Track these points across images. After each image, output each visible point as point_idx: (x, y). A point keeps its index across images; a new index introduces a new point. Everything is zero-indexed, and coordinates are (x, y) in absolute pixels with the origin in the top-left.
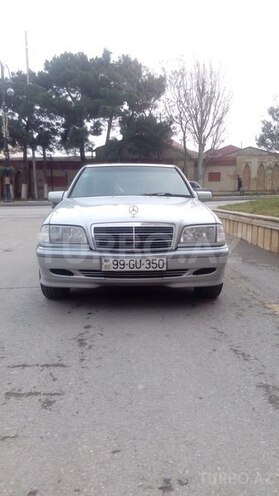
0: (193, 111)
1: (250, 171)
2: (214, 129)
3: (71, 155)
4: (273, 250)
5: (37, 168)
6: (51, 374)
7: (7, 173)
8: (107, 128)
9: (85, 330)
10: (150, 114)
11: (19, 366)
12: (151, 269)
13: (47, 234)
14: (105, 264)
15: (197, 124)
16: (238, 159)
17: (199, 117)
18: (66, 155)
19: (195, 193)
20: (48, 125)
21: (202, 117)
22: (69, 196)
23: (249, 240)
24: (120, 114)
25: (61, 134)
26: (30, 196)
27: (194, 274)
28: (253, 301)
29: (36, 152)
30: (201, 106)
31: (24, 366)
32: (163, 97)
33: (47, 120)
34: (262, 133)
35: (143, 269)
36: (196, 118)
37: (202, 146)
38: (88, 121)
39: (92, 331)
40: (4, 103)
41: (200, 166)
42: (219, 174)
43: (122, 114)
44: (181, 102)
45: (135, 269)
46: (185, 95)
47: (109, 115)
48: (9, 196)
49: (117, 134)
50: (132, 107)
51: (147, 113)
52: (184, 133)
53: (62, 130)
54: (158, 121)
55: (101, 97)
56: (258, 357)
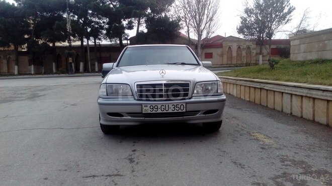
0: (194, 14)
1: (232, 51)
2: (208, 25)
3: (113, 42)
4: (251, 100)
5: (90, 52)
6: (113, 181)
7: (71, 55)
8: (137, 25)
9: (132, 153)
10: (165, 15)
11: (90, 176)
12: (176, 111)
13: (105, 90)
14: (145, 108)
15: (196, 21)
16: (224, 44)
17: (197, 17)
18: (110, 43)
19: (200, 62)
20: (98, 23)
21: (199, 17)
22: (117, 66)
23: (235, 94)
24: (146, 15)
25: (107, 29)
26: (86, 70)
27: (204, 114)
28: (242, 132)
29: (89, 41)
30: (198, 10)
31: (94, 176)
32: (173, 5)
33: (97, 20)
34: (241, 25)
35: (170, 111)
36: (196, 18)
37: (200, 35)
38: (124, 20)
39: (137, 153)
40: (68, 9)
41: (199, 49)
42: (212, 53)
43: (147, 16)
44: (185, 7)
45: (165, 111)
46: (188, 3)
47: (139, 16)
48: (72, 71)
49: (144, 29)
50: (153, 11)
51: (163, 15)
52: (188, 27)
53: (107, 26)
54: (171, 20)
55: (133, 5)
56: (250, 166)
